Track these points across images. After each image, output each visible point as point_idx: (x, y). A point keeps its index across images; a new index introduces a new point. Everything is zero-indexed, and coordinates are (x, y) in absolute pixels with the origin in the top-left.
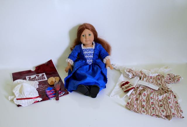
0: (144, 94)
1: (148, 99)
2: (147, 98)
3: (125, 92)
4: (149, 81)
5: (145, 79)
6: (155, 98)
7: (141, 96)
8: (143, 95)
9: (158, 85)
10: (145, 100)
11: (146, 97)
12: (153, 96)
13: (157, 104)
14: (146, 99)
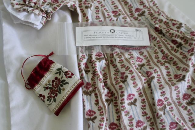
0: (129, 95)
1: (148, 110)
2: (143, 108)
3: (57, 113)
4: (106, 13)
5: (90, 13)
6: (169, 96)
7: (123, 113)
8: (126, 102)
9: (136, 15)
10: (142, 119)
11: (139, 104)
12: (163, 93)
13: (187, 118)
14: (144, 114)
